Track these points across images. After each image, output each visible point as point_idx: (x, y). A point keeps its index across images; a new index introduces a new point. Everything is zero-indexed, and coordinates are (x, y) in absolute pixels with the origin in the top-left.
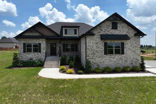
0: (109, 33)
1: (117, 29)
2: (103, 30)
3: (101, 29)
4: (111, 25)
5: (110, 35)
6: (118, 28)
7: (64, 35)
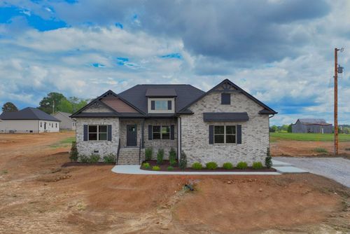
0: (216, 111)
1: (229, 103)
2: (208, 106)
3: (205, 104)
4: (220, 99)
5: (218, 114)
6: (231, 102)
7: (150, 111)
